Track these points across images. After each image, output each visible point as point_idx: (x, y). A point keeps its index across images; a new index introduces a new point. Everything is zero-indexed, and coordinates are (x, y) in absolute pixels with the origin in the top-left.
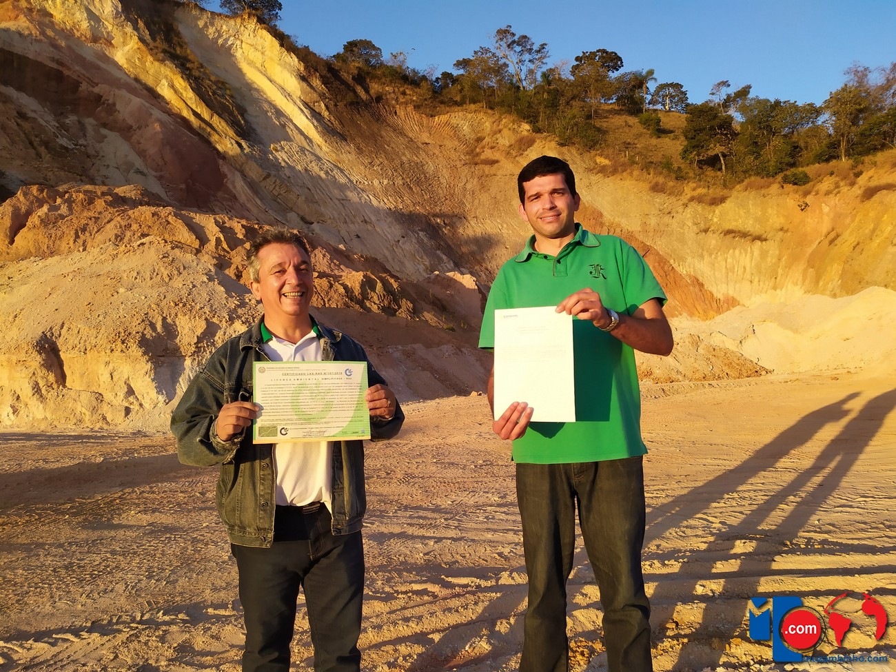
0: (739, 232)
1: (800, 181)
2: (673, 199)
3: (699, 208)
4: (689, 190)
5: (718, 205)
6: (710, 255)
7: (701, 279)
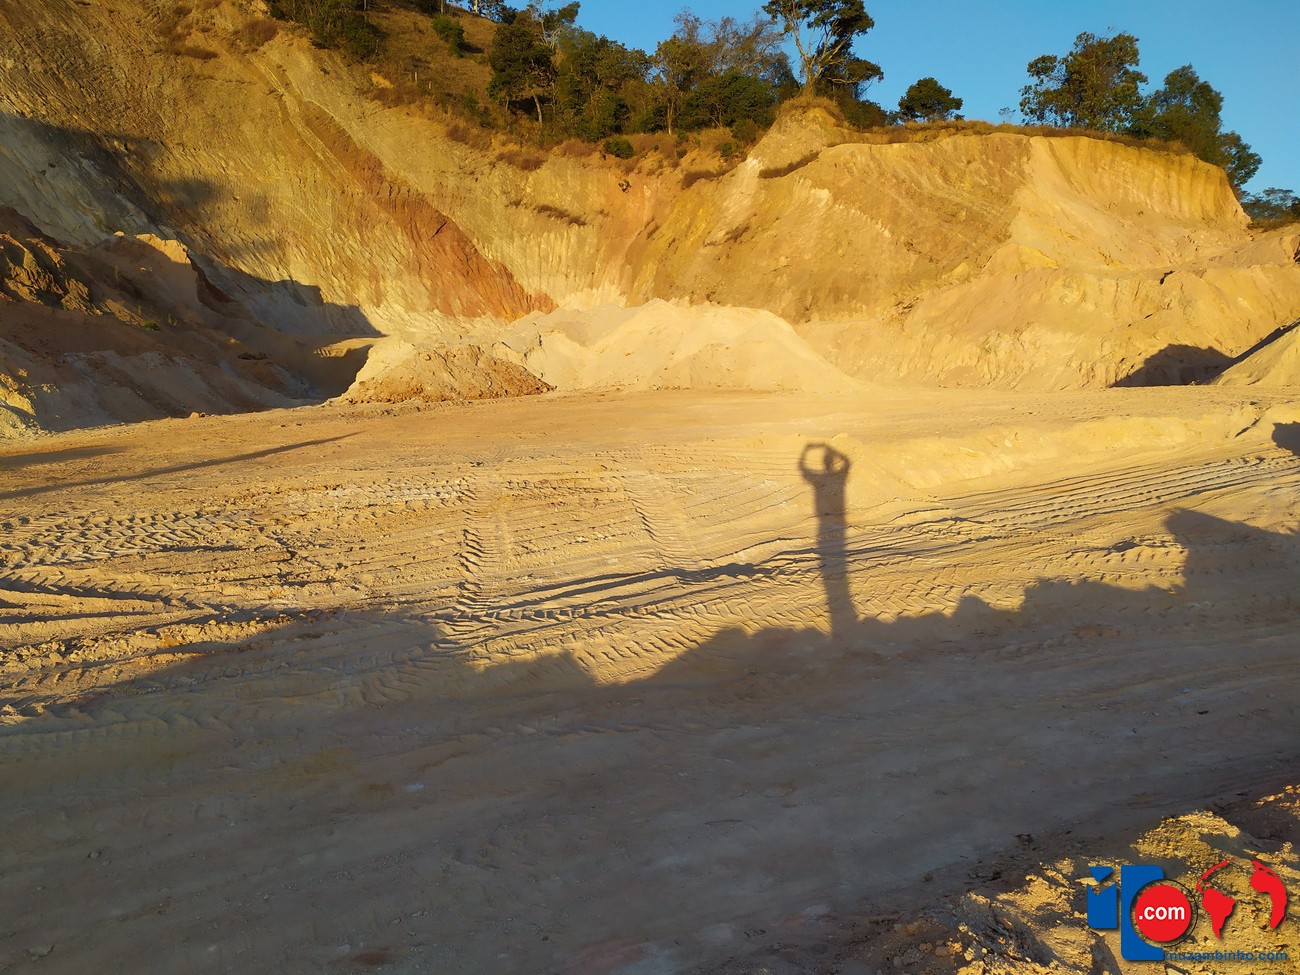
0: (556, 209)
1: (623, 152)
2: (477, 154)
3: (510, 172)
4: (498, 144)
5: (531, 170)
6: (522, 236)
7: (509, 268)
